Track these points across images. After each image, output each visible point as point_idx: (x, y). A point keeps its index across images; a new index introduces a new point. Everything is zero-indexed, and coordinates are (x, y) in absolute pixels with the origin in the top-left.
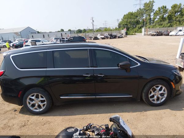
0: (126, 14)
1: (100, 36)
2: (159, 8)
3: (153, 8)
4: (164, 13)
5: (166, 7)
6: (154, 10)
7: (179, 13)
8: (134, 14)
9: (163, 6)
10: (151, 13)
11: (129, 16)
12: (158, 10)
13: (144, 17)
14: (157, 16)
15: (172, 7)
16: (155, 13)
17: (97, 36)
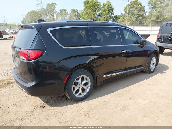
0: (29, 12)
1: (10, 31)
2: (61, 10)
3: (56, 10)
4: (65, 15)
5: (66, 11)
6: (56, 11)
7: (76, 17)
8: (38, 13)
9: (64, 9)
10: (54, 14)
11: (34, 14)
12: (60, 12)
13: (48, 17)
14: (60, 18)
15: (71, 11)
16: (57, 14)
17: (6, 31)
